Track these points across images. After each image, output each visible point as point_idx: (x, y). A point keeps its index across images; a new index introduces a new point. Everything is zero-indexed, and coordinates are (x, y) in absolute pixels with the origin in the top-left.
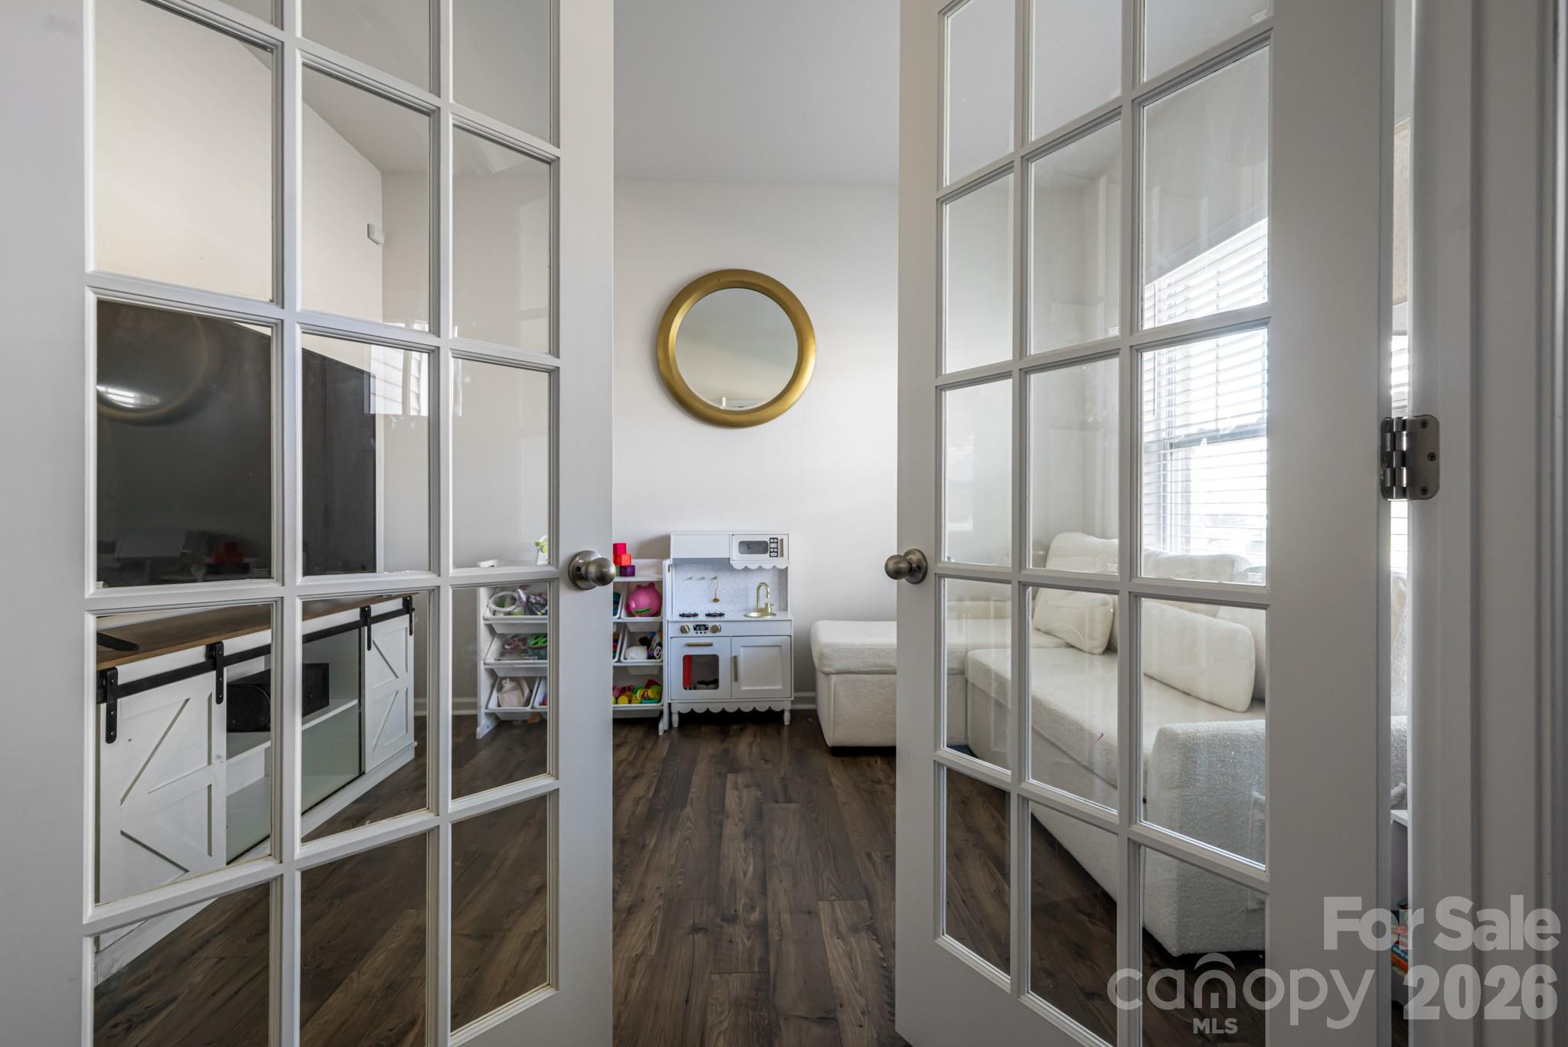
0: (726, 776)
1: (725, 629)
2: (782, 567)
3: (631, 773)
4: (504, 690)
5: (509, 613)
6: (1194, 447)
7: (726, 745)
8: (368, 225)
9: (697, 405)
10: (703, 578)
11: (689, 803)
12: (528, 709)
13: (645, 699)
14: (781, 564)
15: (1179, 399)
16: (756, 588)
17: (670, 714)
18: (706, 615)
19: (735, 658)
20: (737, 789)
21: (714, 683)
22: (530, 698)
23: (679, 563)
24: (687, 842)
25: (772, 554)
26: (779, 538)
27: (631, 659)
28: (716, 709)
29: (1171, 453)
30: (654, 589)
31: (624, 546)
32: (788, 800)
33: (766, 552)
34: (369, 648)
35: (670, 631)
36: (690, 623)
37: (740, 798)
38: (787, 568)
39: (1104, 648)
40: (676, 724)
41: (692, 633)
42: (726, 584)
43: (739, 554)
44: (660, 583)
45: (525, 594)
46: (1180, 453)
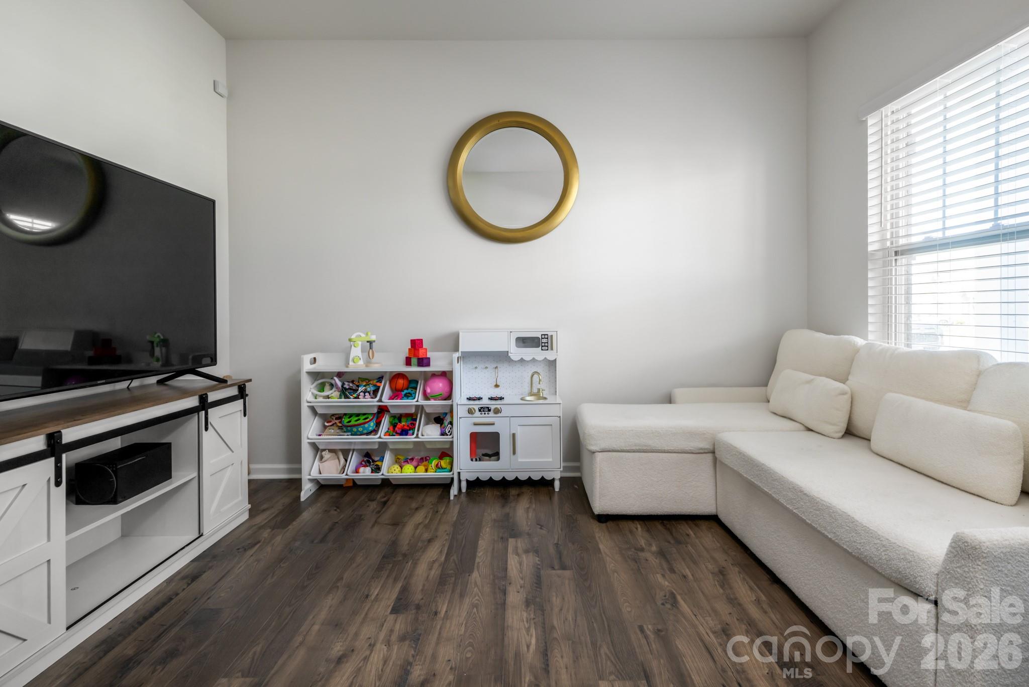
0: (508, 540)
1: (506, 411)
2: (551, 358)
3: (426, 536)
4: (323, 460)
5: (328, 397)
6: (914, 255)
7: (507, 510)
8: (214, 81)
9: (480, 225)
10: (486, 368)
11: (475, 567)
12: (343, 476)
13: (439, 468)
14: (550, 355)
15: (902, 213)
16: (530, 376)
17: (460, 481)
18: (489, 398)
19: (514, 435)
20: (517, 554)
21: (496, 455)
22: (345, 466)
23: (467, 357)
24: (475, 610)
25: (543, 348)
26: (550, 334)
27: (427, 435)
28: (497, 477)
29: (896, 260)
30: (446, 376)
31: (421, 341)
32: (563, 567)
33: (538, 347)
34: (206, 429)
35: (460, 412)
36: (476, 405)
37: (521, 564)
38: (555, 360)
39: (843, 433)
40: (464, 490)
41: (477, 413)
42: (505, 374)
43: (516, 348)
44: (451, 372)
45: (340, 381)
46: (902, 260)
